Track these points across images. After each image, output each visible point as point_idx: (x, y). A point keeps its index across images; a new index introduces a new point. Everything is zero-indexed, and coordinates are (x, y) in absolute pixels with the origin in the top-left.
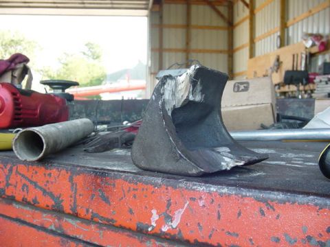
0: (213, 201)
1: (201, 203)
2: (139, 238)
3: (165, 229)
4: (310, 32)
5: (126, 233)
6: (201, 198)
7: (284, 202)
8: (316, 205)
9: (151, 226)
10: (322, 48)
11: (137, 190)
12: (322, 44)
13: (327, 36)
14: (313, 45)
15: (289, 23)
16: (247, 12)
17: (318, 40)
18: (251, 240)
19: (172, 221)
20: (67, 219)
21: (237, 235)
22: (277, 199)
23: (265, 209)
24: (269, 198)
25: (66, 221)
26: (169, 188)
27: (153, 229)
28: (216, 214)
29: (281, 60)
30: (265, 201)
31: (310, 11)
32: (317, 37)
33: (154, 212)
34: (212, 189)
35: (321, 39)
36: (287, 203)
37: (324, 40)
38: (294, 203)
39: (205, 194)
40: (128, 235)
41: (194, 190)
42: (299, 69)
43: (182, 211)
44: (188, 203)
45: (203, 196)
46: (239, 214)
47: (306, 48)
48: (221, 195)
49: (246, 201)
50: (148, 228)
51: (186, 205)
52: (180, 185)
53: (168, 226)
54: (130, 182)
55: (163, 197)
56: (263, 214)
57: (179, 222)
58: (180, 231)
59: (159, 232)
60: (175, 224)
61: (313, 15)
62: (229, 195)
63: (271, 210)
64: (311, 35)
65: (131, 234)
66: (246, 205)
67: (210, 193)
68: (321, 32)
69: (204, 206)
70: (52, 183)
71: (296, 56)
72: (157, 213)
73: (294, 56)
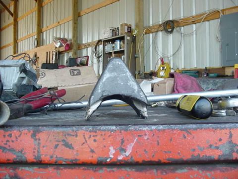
0: (154, 135)
1: (146, 138)
2: (93, 169)
3: (120, 158)
4: (58, 36)
5: (82, 168)
6: (145, 135)
7: (196, 129)
8: (213, 128)
9: (109, 157)
10: (67, 48)
11: (96, 136)
12: (68, 45)
13: (71, 40)
14: (61, 46)
15: (44, 30)
16: (12, 19)
17: (65, 43)
18: (179, 153)
19: (125, 152)
20: (23, 168)
21: (171, 152)
22: (192, 128)
23: (186, 135)
24: (188, 128)
25: (22, 170)
26: (122, 131)
27: (111, 160)
28: (156, 142)
29: (38, 56)
30: (186, 130)
31: (59, 23)
32: (64, 40)
33: (111, 148)
34: (153, 128)
35: (66, 42)
36: (198, 130)
37: (68, 43)
38: (201, 129)
39: (148, 131)
40: (83, 169)
41: (140, 130)
42: (51, 62)
43: (133, 145)
44: (137, 138)
45: (147, 133)
46: (171, 140)
47: (56, 48)
48: (159, 130)
49: (175, 132)
50: (107, 159)
51: (135, 140)
52: (130, 128)
53: (123, 155)
54: (90, 132)
55: (118, 137)
56: (185, 137)
57: (131, 151)
58: (132, 157)
59: (116, 160)
60: (128, 153)
61: (60, 25)
62: (164, 130)
63: (189, 134)
64: (59, 39)
65: (86, 168)
66: (175, 134)
67: (152, 131)
68: (66, 37)
69: (148, 139)
70: (13, 141)
71: (48, 53)
72: (114, 149)
73: (47, 53)
